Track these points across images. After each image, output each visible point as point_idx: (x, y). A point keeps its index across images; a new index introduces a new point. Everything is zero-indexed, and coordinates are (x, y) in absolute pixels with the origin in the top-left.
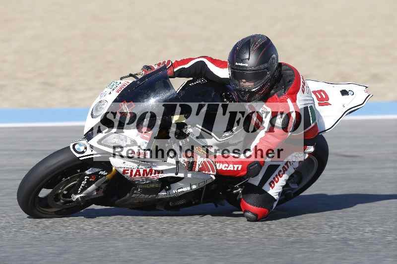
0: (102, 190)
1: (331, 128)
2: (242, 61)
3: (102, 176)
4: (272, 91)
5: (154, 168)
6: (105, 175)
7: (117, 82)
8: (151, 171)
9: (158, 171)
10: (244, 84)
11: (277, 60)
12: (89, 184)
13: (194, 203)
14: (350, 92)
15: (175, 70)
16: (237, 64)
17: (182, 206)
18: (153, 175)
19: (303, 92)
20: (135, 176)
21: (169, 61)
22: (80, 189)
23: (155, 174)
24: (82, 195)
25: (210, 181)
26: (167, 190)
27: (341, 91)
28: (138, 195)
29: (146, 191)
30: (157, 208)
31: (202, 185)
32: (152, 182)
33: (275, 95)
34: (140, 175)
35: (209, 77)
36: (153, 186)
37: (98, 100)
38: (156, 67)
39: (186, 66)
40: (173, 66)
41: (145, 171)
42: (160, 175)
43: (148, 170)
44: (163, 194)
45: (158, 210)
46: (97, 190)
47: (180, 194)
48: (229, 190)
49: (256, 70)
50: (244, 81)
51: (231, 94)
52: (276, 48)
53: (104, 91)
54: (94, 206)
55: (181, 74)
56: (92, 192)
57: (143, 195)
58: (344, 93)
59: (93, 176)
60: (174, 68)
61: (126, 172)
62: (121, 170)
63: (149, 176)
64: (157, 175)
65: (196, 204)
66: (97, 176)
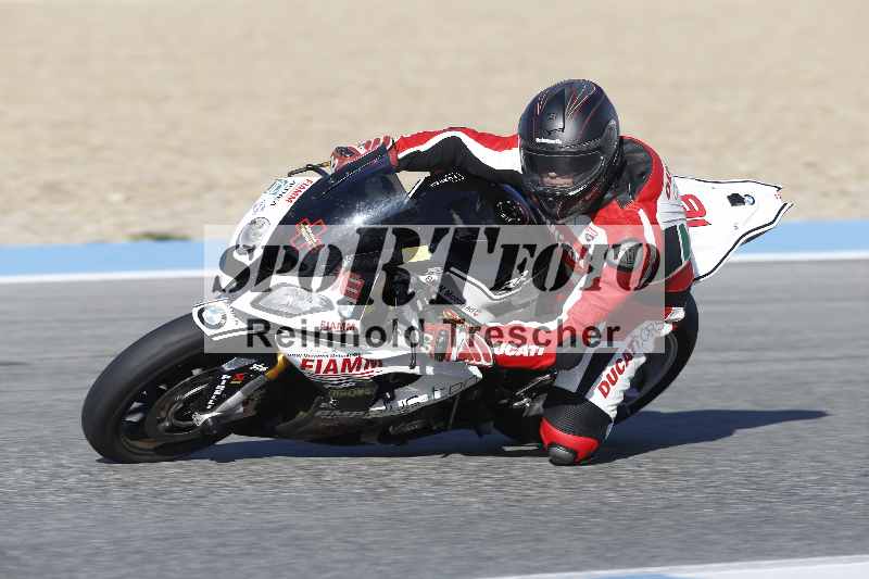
0: (255, 403)
1: (712, 271)
2: (549, 134)
3: (257, 373)
4: (608, 195)
5: (365, 356)
6: (263, 373)
7: (286, 182)
8: (359, 360)
9: (372, 361)
10: (554, 181)
11: (618, 131)
12: (230, 391)
13: (435, 428)
14: (747, 198)
15: (401, 156)
16: (538, 140)
17: (415, 434)
18: (362, 370)
19: (669, 196)
20: (326, 371)
21: (387, 139)
22: (211, 402)
23: (366, 368)
24: (214, 414)
25: (471, 383)
26: (386, 401)
27: (729, 197)
28: (326, 413)
29: (346, 403)
30: (363, 440)
31: (457, 390)
32: (360, 384)
33: (614, 202)
34: (335, 370)
35: (470, 169)
36: (360, 392)
37: (249, 217)
38: (363, 151)
39: (423, 148)
40: (397, 147)
41: (346, 361)
42: (377, 369)
43: (353, 359)
44: (378, 409)
45: (364, 443)
46: (245, 403)
47: (412, 410)
48: (505, 401)
49: (574, 153)
50: (553, 174)
51: (513, 204)
52: (616, 108)
53: (260, 200)
54: (233, 438)
55: (412, 163)
56: (236, 407)
57: (338, 413)
58: (736, 200)
59: (238, 375)
60: (398, 152)
61: (308, 363)
62: (298, 361)
63: (354, 372)
64: (370, 369)
65: (439, 431)
66: (245, 374)
